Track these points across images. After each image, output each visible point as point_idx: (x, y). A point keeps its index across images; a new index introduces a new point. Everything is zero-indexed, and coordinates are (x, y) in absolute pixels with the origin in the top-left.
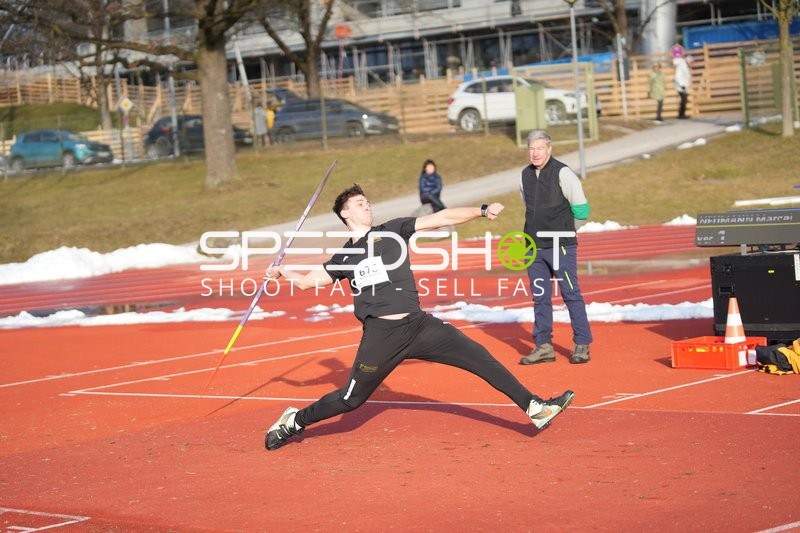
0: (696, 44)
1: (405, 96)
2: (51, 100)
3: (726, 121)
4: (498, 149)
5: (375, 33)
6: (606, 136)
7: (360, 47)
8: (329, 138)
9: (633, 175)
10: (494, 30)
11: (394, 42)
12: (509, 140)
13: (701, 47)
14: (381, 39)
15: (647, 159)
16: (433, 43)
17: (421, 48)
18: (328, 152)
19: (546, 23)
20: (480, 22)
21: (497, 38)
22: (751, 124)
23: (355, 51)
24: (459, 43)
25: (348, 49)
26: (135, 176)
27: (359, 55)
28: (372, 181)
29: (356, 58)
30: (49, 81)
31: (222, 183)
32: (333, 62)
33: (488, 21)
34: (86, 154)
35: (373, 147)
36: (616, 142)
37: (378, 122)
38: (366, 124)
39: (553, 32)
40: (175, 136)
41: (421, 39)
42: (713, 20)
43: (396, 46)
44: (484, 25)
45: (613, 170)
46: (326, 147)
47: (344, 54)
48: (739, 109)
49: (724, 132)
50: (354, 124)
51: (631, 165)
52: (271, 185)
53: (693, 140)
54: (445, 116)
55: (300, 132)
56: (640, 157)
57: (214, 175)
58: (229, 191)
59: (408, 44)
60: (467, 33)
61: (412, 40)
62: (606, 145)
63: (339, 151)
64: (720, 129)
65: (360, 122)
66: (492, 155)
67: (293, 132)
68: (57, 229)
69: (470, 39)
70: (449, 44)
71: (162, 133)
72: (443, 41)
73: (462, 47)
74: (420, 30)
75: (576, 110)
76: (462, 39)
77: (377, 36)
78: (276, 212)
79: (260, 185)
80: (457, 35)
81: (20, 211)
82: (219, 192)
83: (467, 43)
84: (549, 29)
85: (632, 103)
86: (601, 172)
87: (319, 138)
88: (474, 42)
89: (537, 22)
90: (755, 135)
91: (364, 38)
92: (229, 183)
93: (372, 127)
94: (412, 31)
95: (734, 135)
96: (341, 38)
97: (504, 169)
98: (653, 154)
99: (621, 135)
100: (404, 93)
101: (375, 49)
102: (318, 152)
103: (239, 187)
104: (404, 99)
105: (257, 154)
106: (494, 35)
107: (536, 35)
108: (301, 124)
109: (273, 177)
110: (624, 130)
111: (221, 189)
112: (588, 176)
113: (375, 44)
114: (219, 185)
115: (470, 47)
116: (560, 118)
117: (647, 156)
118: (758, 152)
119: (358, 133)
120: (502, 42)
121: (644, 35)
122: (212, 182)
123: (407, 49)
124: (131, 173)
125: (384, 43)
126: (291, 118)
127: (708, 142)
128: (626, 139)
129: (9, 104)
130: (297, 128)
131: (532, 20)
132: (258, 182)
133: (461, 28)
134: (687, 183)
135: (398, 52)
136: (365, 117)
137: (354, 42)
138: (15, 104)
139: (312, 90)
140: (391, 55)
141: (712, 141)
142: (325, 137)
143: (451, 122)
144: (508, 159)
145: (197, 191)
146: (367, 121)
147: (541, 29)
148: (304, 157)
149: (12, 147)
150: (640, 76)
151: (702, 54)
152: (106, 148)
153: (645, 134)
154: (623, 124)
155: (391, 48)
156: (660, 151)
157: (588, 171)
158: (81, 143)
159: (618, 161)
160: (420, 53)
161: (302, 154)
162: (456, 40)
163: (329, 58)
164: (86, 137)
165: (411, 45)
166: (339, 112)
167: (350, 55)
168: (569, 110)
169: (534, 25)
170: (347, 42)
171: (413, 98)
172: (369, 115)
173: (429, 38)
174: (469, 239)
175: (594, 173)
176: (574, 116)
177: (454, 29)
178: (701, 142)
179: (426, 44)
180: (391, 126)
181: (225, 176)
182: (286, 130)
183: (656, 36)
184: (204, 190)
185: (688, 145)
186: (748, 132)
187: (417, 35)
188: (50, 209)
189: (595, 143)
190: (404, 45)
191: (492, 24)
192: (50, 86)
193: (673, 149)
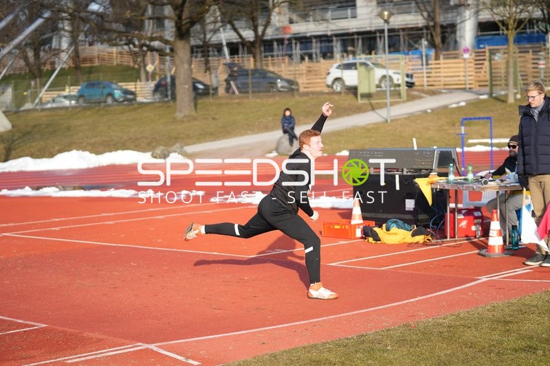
0: (482, 46)
1: (310, 69)
2: (115, 63)
3: (481, 93)
5: (305, 31)
6: (411, 98)
7: (296, 39)
8: (253, 92)
9: (418, 122)
10: (375, 32)
11: (316, 37)
12: (354, 98)
13: (484, 48)
14: (308, 35)
15: (430, 113)
16: (339, 38)
17: (332, 41)
18: (252, 100)
19: (403, 29)
20: (366, 28)
21: (376, 37)
22: (494, 95)
23: (294, 41)
24: (353, 40)
25: (289, 40)
26: (140, 110)
27: (296, 44)
28: (270, 118)
29: (294, 46)
30: (115, 52)
31: (185, 116)
32: (281, 47)
33: (371, 27)
34: (120, 96)
35: (277, 98)
36: (417, 102)
37: (286, 84)
38: (279, 85)
39: (409, 35)
40: (169, 88)
41: (331, 36)
42: (501, 32)
43: (318, 39)
44: (368, 29)
45: (408, 118)
46: (251, 97)
47: (286, 42)
48: (487, 86)
49: (478, 99)
50: (272, 84)
51: (419, 116)
52: (214, 119)
53: (458, 103)
54: (325, 82)
56: (425, 112)
57: (181, 111)
58: (189, 121)
59: (326, 39)
60: (359, 33)
61: (326, 36)
62: (410, 103)
63: (258, 100)
64: (476, 97)
65: (275, 84)
66: (343, 106)
68: (85, 139)
69: (360, 37)
70: (348, 40)
71: (162, 86)
72: (345, 37)
73: (356, 41)
74: (331, 31)
75: (400, 82)
76: (356, 37)
77: (306, 33)
78: (212, 134)
79: (207, 118)
80: (353, 34)
81: (69, 128)
82: (183, 122)
83: (358, 39)
84: (406, 33)
85: (429, 79)
86: (399, 119)
87: (248, 92)
88: (363, 39)
90: (494, 101)
91: (299, 34)
92: (189, 116)
93: (282, 87)
94: (326, 31)
95: (483, 101)
96: (285, 33)
97: (348, 115)
98: (433, 110)
99: (420, 97)
100: (309, 67)
101: (304, 40)
102: (246, 101)
103: (195, 119)
104: (310, 71)
106: (374, 35)
107: (399, 36)
108: (242, 83)
109: (216, 114)
110: (423, 95)
111: (185, 119)
112: (392, 121)
113: (305, 38)
114: (183, 117)
115: (360, 42)
116: (390, 87)
117: (429, 111)
118: (492, 111)
119: (274, 90)
120: (378, 39)
121: (458, 39)
122: (179, 115)
123: (325, 41)
124: (140, 108)
125: (310, 37)
127: (467, 104)
128: (423, 99)
129: (89, 65)
130: (240, 86)
131: (396, 27)
132: (207, 116)
133: (355, 30)
134: (448, 128)
135: (319, 42)
136: (279, 80)
137: (292, 36)
138: (93, 65)
139: (258, 64)
140: (314, 45)
141: (470, 103)
142: (250, 92)
143: (328, 86)
144: (351, 109)
146: (280, 83)
147: (401, 33)
148: (238, 104)
149: (79, 90)
150: (444, 63)
151: (484, 52)
152: (132, 93)
153: (434, 97)
154: (423, 91)
155: (314, 40)
156: (437, 108)
157: (393, 118)
158: (117, 89)
159: (412, 113)
160: (331, 44)
161: (237, 101)
162: (352, 37)
163: (278, 45)
164: (121, 86)
166: (265, 77)
167: (290, 44)
168: (396, 82)
169: (398, 30)
170: (288, 36)
171: (315, 71)
172: (282, 79)
173: (337, 35)
175: (396, 120)
176: (399, 85)
177: (351, 31)
178: (463, 104)
179: (334, 39)
180: (293, 87)
181: (187, 113)
183: (465, 40)
184: (174, 120)
185: (454, 106)
186: (491, 99)
187: (329, 33)
188: (87, 127)
189: (404, 102)
190: (323, 39)
191: (373, 29)
192: (115, 55)
193: (446, 107)
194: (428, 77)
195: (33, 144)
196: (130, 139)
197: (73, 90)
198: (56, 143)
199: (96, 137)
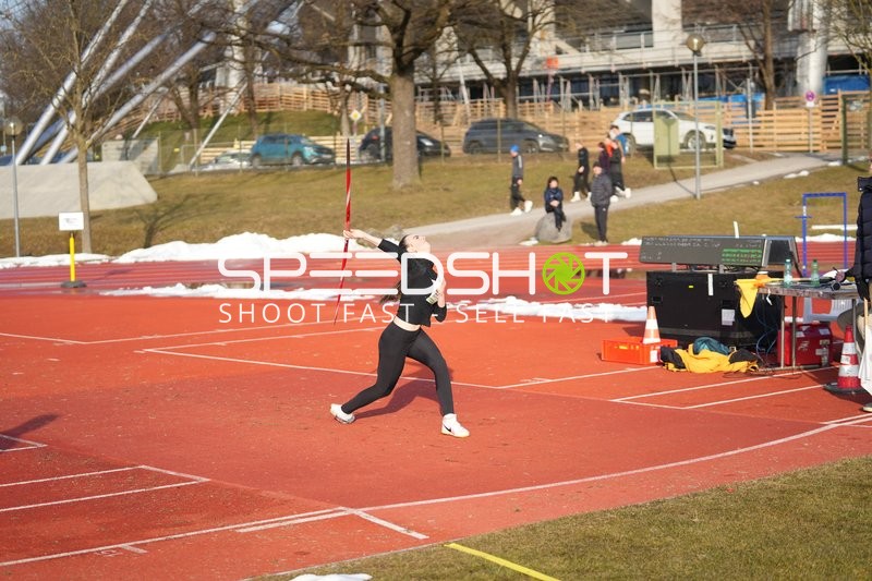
0: (833, 90)
1: (586, 120)
2: (305, 108)
3: (830, 158)
4: (638, 170)
5: (578, 66)
6: (730, 164)
7: (566, 76)
8: (503, 152)
9: (740, 198)
10: (679, 68)
11: (594, 74)
12: (648, 163)
13: (836, 93)
14: (583, 71)
15: (757, 186)
16: (627, 76)
17: (617, 80)
18: (502, 164)
19: (720, 65)
20: (666, 61)
21: (681, 75)
22: (850, 161)
23: (562, 80)
24: (648, 77)
25: (556, 77)
27: (565, 83)
29: (562, 86)
30: (305, 93)
31: (405, 186)
32: (543, 88)
33: (674, 61)
34: (312, 155)
35: (538, 161)
36: (739, 169)
37: (551, 142)
38: (541, 143)
39: (728, 72)
40: (382, 144)
41: (616, 73)
42: (860, 70)
43: (598, 77)
44: (669, 63)
46: (500, 160)
47: (552, 81)
48: (839, 147)
49: (827, 166)
50: (532, 141)
51: (741, 189)
52: (446, 190)
53: (799, 172)
55: (486, 146)
56: (750, 184)
57: (399, 178)
58: (411, 193)
60: (655, 70)
61: (609, 72)
62: (729, 171)
64: (824, 163)
65: (535, 140)
66: (632, 174)
67: (481, 145)
68: (262, 217)
69: (658, 75)
70: (639, 79)
71: (372, 141)
72: (635, 75)
73: (651, 80)
74: (617, 65)
75: (715, 140)
76: (651, 74)
77: (580, 68)
78: (443, 213)
79: (437, 189)
80: (647, 70)
81: (236, 202)
82: (402, 193)
83: (655, 77)
84: (724, 69)
85: (757, 137)
86: (714, 194)
88: (661, 78)
89: (713, 64)
90: (849, 170)
91: (569, 69)
92: (411, 186)
93: (544, 145)
94: (610, 66)
95: (834, 170)
96: (550, 68)
98: (761, 181)
99: (743, 163)
100: (584, 117)
101: (578, 79)
102: (493, 163)
103: (420, 190)
104: (585, 123)
105: (444, 164)
106: (678, 72)
107: (714, 74)
108: (487, 140)
109: (450, 183)
110: (748, 160)
111: (404, 190)
112: (702, 197)
113: (579, 75)
114: (402, 187)
115: (658, 81)
116: (701, 147)
117: (756, 183)
119: (534, 149)
120: (684, 78)
121: (798, 80)
122: (397, 184)
123: (607, 80)
125: (586, 75)
126: (480, 134)
127: (810, 174)
128: (747, 166)
129: (267, 110)
130: (484, 143)
131: (710, 61)
132: (436, 186)
133: (650, 65)
135: (598, 82)
136: (541, 136)
137: (560, 72)
138: (274, 110)
139: (510, 111)
140: (591, 85)
141: (814, 173)
142: (499, 152)
144: (644, 179)
145: (386, 191)
146: (542, 140)
147: (717, 70)
148: (481, 168)
149: (254, 146)
150: (778, 115)
151: (837, 99)
152: (329, 151)
153: (764, 163)
154: (748, 155)
155: (591, 79)
156: (768, 179)
157: (704, 193)
158: (309, 146)
159: (731, 186)
160: (616, 84)
161: (480, 164)
162: (646, 74)
163: (540, 84)
164: (314, 141)
165: (608, 77)
166: (520, 131)
167: (557, 83)
168: (708, 140)
169: (712, 66)
170: (553, 72)
171: (593, 123)
172: (545, 134)
173: (624, 72)
174: (583, 245)
175: (709, 195)
176: (713, 145)
177: (644, 66)
178: (805, 173)
179: (621, 77)
180: (561, 146)
181: (408, 181)
182: (474, 144)
183: (808, 81)
184: (390, 191)
185: (793, 176)
186: (845, 167)
187: (613, 69)
188: (264, 200)
189: (720, 169)
190: (605, 77)
191: (676, 63)
192: (305, 97)
193: (780, 178)
194: (754, 134)
195: (188, 223)
196: (327, 217)
197: (247, 147)
198: (220, 222)
199: (278, 213)
